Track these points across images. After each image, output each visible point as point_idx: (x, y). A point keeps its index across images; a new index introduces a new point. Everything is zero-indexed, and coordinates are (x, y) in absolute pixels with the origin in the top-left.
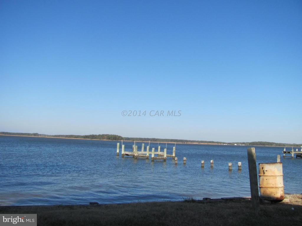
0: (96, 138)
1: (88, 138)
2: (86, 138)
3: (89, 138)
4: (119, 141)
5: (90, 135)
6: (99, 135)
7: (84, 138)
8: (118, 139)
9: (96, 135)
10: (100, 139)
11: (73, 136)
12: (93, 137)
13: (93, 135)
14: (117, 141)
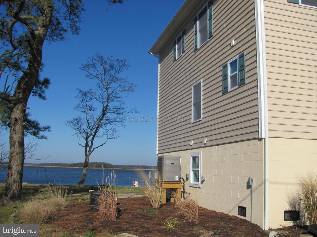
8: (108, 167)
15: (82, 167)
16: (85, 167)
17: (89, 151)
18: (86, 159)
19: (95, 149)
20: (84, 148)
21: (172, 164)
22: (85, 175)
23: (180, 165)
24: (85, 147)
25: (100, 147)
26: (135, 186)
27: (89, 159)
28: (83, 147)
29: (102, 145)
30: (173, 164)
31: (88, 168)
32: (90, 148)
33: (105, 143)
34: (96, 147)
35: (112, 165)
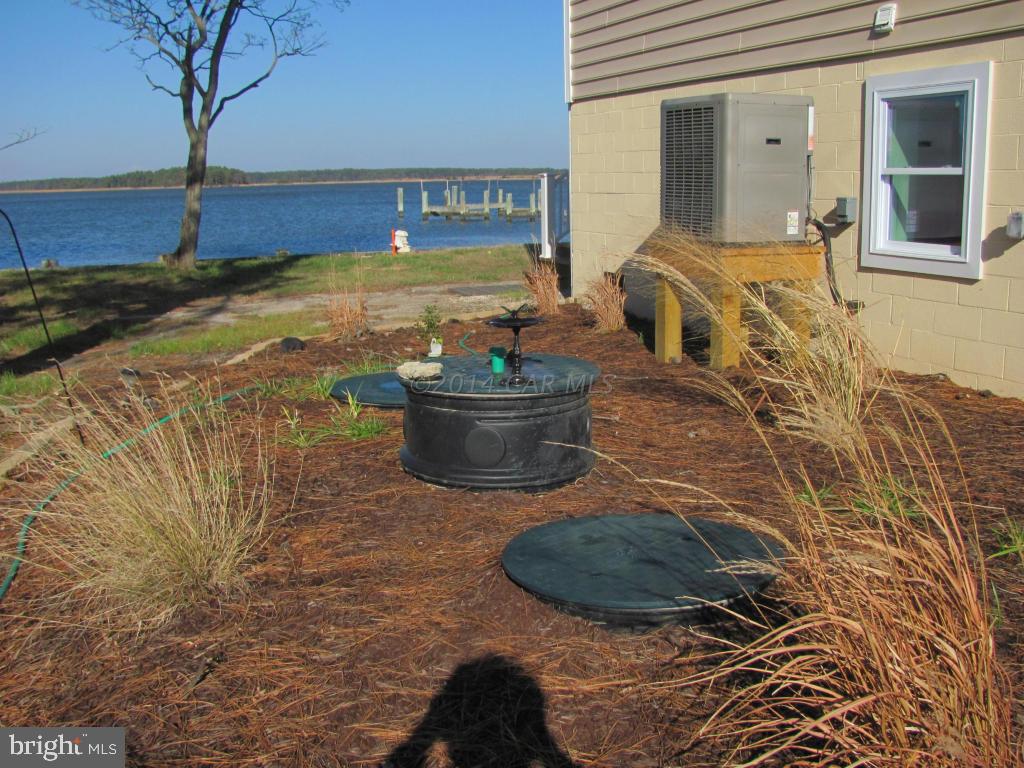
0: (150, 182)
1: (122, 186)
2: (115, 186)
3: (126, 186)
4: (234, 185)
5: (129, 175)
6: (162, 172)
7: (109, 186)
8: (231, 181)
9: (149, 173)
10: (166, 185)
11: (68, 180)
12: (140, 178)
13: (137, 172)
14: (226, 186)
15: (181, 184)
16: (191, 182)
17: (206, 108)
18: (194, 147)
19: (226, 104)
20: (179, 101)
21: (769, 141)
22: (196, 217)
23: (810, 149)
24: (181, 95)
25: (249, 91)
26: (397, 248)
27: (206, 149)
28: (173, 95)
29: (255, 85)
30: (777, 141)
31: (204, 186)
32: (208, 97)
33: (267, 75)
34: (228, 95)
35: (242, 172)
